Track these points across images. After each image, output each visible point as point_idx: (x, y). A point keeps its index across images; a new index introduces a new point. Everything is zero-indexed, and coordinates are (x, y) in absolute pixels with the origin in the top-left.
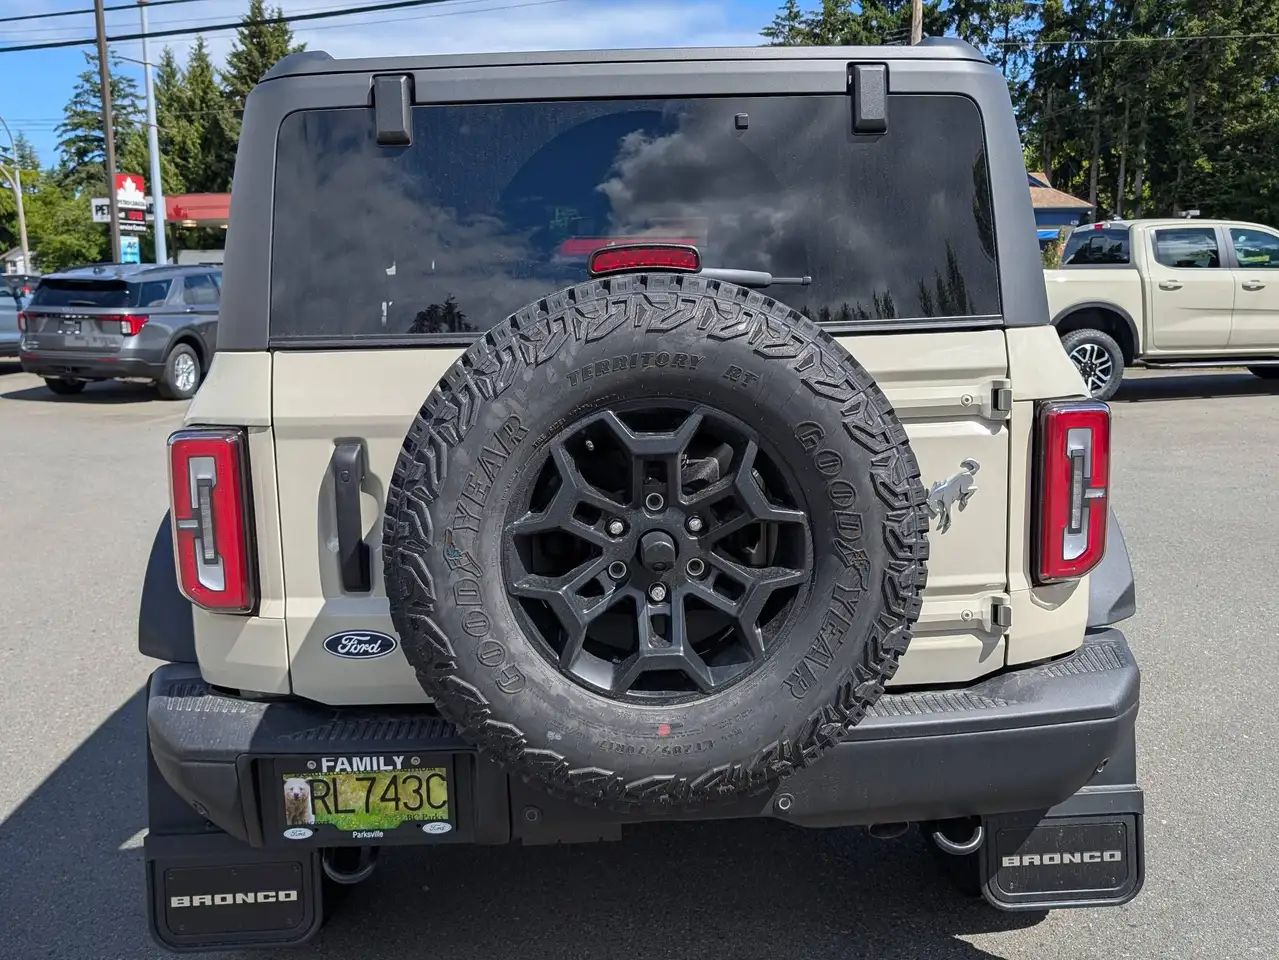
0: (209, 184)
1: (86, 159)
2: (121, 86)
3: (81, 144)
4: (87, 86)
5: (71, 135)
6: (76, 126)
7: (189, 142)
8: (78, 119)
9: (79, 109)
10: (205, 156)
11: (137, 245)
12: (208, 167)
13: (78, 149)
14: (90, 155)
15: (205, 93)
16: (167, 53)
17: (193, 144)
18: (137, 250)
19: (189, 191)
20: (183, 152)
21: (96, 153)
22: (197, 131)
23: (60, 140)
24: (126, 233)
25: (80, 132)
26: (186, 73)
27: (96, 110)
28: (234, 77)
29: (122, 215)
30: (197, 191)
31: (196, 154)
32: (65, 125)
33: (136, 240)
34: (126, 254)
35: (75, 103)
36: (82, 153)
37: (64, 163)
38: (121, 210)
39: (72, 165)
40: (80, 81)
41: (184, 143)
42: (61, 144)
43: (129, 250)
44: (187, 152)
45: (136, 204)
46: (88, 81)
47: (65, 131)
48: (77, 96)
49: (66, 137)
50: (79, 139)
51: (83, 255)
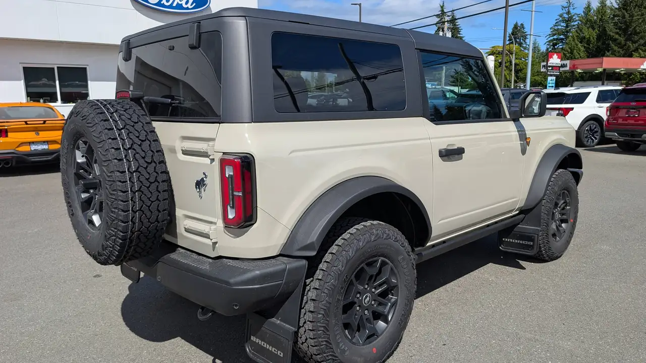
0: (598, 54)
1: (556, 47)
2: (574, 17)
3: (555, 41)
4: (561, 19)
5: (552, 38)
6: (554, 35)
7: (591, 37)
8: (555, 32)
9: (556, 28)
10: (597, 42)
11: (555, 80)
12: (598, 47)
13: (553, 44)
14: (558, 46)
15: (602, 17)
16: (589, 2)
17: (593, 38)
18: (554, 82)
19: (588, 57)
20: (589, 42)
21: (560, 44)
22: (596, 33)
23: (547, 40)
24: (551, 75)
25: (555, 37)
26: (595, 10)
27: (563, 28)
28: (616, 9)
29: (551, 68)
30: (592, 57)
31: (594, 42)
32: (550, 35)
33: (555, 78)
34: (549, 83)
35: (555, 26)
36: (554, 45)
37: (547, 49)
38: (550, 66)
39: (550, 49)
40: (558, 17)
41: (590, 38)
42: (547, 42)
43: (551, 82)
44: (591, 42)
45: (557, 64)
46: (561, 17)
47: (549, 37)
48: (557, 23)
49: (549, 39)
50: (554, 39)
51: (542, 84)
